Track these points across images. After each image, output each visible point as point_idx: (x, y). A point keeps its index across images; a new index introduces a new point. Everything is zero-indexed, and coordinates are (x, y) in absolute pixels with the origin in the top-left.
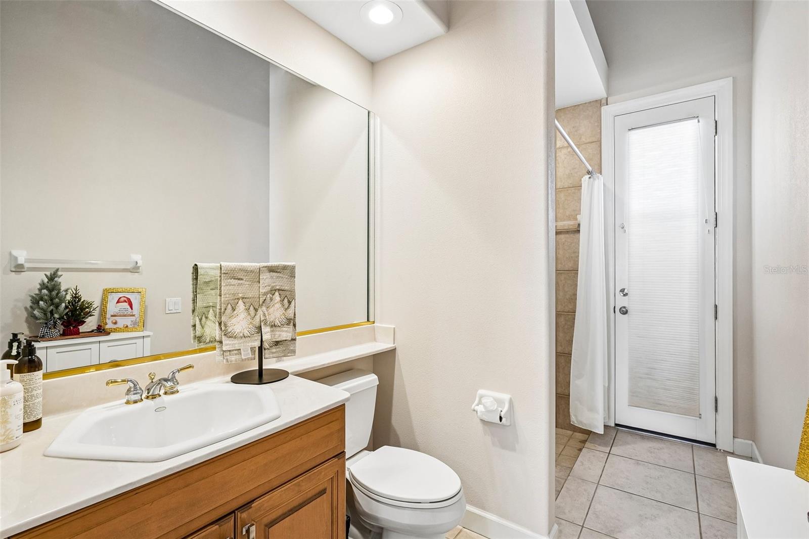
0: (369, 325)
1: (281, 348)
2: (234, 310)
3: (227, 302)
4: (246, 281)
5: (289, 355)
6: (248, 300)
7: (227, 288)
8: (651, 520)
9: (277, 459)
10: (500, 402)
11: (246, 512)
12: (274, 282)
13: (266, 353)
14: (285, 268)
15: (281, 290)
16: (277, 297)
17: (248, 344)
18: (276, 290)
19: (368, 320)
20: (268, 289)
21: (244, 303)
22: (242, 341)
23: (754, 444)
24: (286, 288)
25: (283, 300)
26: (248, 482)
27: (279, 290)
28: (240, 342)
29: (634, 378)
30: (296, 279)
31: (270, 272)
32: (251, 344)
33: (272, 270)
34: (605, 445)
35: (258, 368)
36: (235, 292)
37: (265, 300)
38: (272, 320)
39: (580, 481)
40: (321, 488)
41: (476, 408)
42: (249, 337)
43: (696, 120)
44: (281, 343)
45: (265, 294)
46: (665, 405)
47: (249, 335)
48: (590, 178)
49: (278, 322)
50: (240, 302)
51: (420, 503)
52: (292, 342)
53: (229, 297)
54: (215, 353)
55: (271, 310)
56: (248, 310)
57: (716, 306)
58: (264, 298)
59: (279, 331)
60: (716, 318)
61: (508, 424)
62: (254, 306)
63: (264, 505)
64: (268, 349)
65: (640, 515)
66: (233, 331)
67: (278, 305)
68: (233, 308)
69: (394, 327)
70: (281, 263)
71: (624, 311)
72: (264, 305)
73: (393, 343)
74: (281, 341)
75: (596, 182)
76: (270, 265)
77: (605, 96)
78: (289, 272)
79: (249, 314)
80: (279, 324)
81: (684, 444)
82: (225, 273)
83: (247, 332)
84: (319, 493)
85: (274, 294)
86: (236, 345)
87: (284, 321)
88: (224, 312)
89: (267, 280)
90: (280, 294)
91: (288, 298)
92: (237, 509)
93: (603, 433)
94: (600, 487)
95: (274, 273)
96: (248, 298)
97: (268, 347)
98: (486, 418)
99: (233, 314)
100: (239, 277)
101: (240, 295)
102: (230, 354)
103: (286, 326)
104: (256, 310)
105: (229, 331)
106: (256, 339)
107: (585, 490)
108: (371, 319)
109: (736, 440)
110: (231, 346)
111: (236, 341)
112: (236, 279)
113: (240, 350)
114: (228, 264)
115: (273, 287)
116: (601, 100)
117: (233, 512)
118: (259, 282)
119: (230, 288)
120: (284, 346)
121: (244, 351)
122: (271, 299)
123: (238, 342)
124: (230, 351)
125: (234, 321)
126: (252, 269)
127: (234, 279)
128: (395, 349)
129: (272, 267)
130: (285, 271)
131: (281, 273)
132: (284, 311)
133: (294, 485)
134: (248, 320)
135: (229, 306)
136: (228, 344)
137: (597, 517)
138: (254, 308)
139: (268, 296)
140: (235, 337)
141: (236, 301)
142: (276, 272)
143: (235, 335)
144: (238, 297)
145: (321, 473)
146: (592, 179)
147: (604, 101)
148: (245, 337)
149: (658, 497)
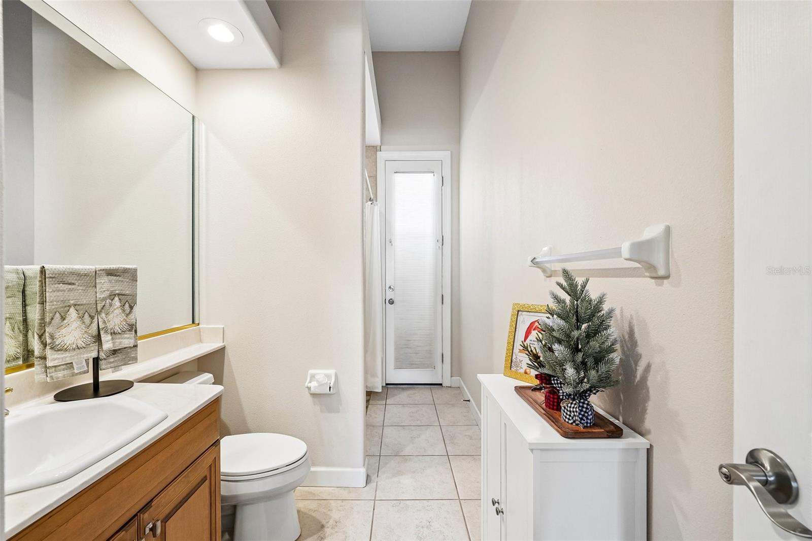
0: (194, 328)
1: (120, 356)
2: (64, 319)
3: (55, 310)
4: (78, 286)
5: (129, 363)
6: (82, 307)
7: (55, 294)
8: (418, 438)
9: (172, 455)
10: (328, 376)
11: (148, 512)
12: (113, 287)
13: (102, 364)
14: (125, 271)
15: (121, 295)
16: (117, 302)
17: (82, 356)
18: (115, 295)
19: (193, 322)
20: (107, 293)
21: (77, 310)
22: (75, 353)
23: (460, 379)
24: (127, 292)
25: (124, 305)
26: (150, 481)
27: (119, 295)
28: (73, 354)
29: (398, 348)
30: (138, 283)
31: (108, 275)
32: (86, 355)
33: (110, 273)
34: (382, 400)
35: (92, 381)
36: (65, 299)
37: (104, 306)
38: (111, 327)
39: (372, 427)
40: (203, 476)
41: (309, 385)
42: (84, 348)
43: (433, 174)
44: (120, 351)
45: (104, 299)
46: (416, 364)
47: (84, 346)
48: (372, 204)
49: (118, 329)
50: (72, 310)
51: (278, 469)
52: (134, 349)
53: (57, 305)
54: (34, 371)
55: (110, 317)
56: (81, 318)
57: (443, 295)
58: (103, 304)
59: (119, 338)
60: (443, 303)
61: (334, 392)
62: (91, 312)
63: (161, 501)
64: (105, 359)
65: (411, 437)
66: (62, 343)
67: (118, 311)
68: (62, 317)
69: (223, 326)
70: (121, 266)
71: (391, 302)
72: (103, 311)
73: (222, 342)
74: (119, 349)
75: (376, 207)
76: (109, 268)
77: (380, 145)
78: (130, 275)
79: (84, 322)
80: (120, 331)
81: (426, 388)
82: (51, 277)
83: (81, 342)
84: (201, 480)
85: (113, 299)
86: (67, 359)
87: (126, 327)
88: (50, 323)
89: (105, 285)
90: (120, 299)
91: (129, 302)
92: (138, 512)
93: (381, 391)
94: (385, 428)
95: (112, 277)
96: (82, 305)
97: (105, 357)
98: (318, 391)
99: (62, 324)
100: (70, 281)
101: (72, 302)
102: (55, 370)
103: (128, 333)
104: (92, 318)
105: (57, 343)
106: (92, 349)
107: (376, 433)
108: (197, 322)
109: (453, 378)
110: (61, 360)
111: (67, 354)
112: (67, 284)
113: (72, 363)
114: (54, 266)
115: (112, 291)
116: (376, 147)
117: (136, 515)
118: (96, 287)
119: (58, 294)
120: (124, 355)
121: (77, 365)
122: (111, 305)
123: (70, 355)
124: (55, 367)
125: (64, 331)
126: (86, 272)
127: (63, 284)
128: (225, 347)
129: (110, 270)
130: (126, 275)
131: (120, 276)
132: (125, 317)
133: (184, 477)
134: (82, 329)
135: (58, 315)
136: (53, 359)
137: (388, 446)
138: (90, 316)
139: (107, 302)
140: (66, 350)
141: (66, 309)
142: (116, 275)
143: (65, 347)
144: (69, 304)
145: (204, 461)
146: (373, 205)
147: (378, 148)
148: (78, 348)
149: (419, 423)
